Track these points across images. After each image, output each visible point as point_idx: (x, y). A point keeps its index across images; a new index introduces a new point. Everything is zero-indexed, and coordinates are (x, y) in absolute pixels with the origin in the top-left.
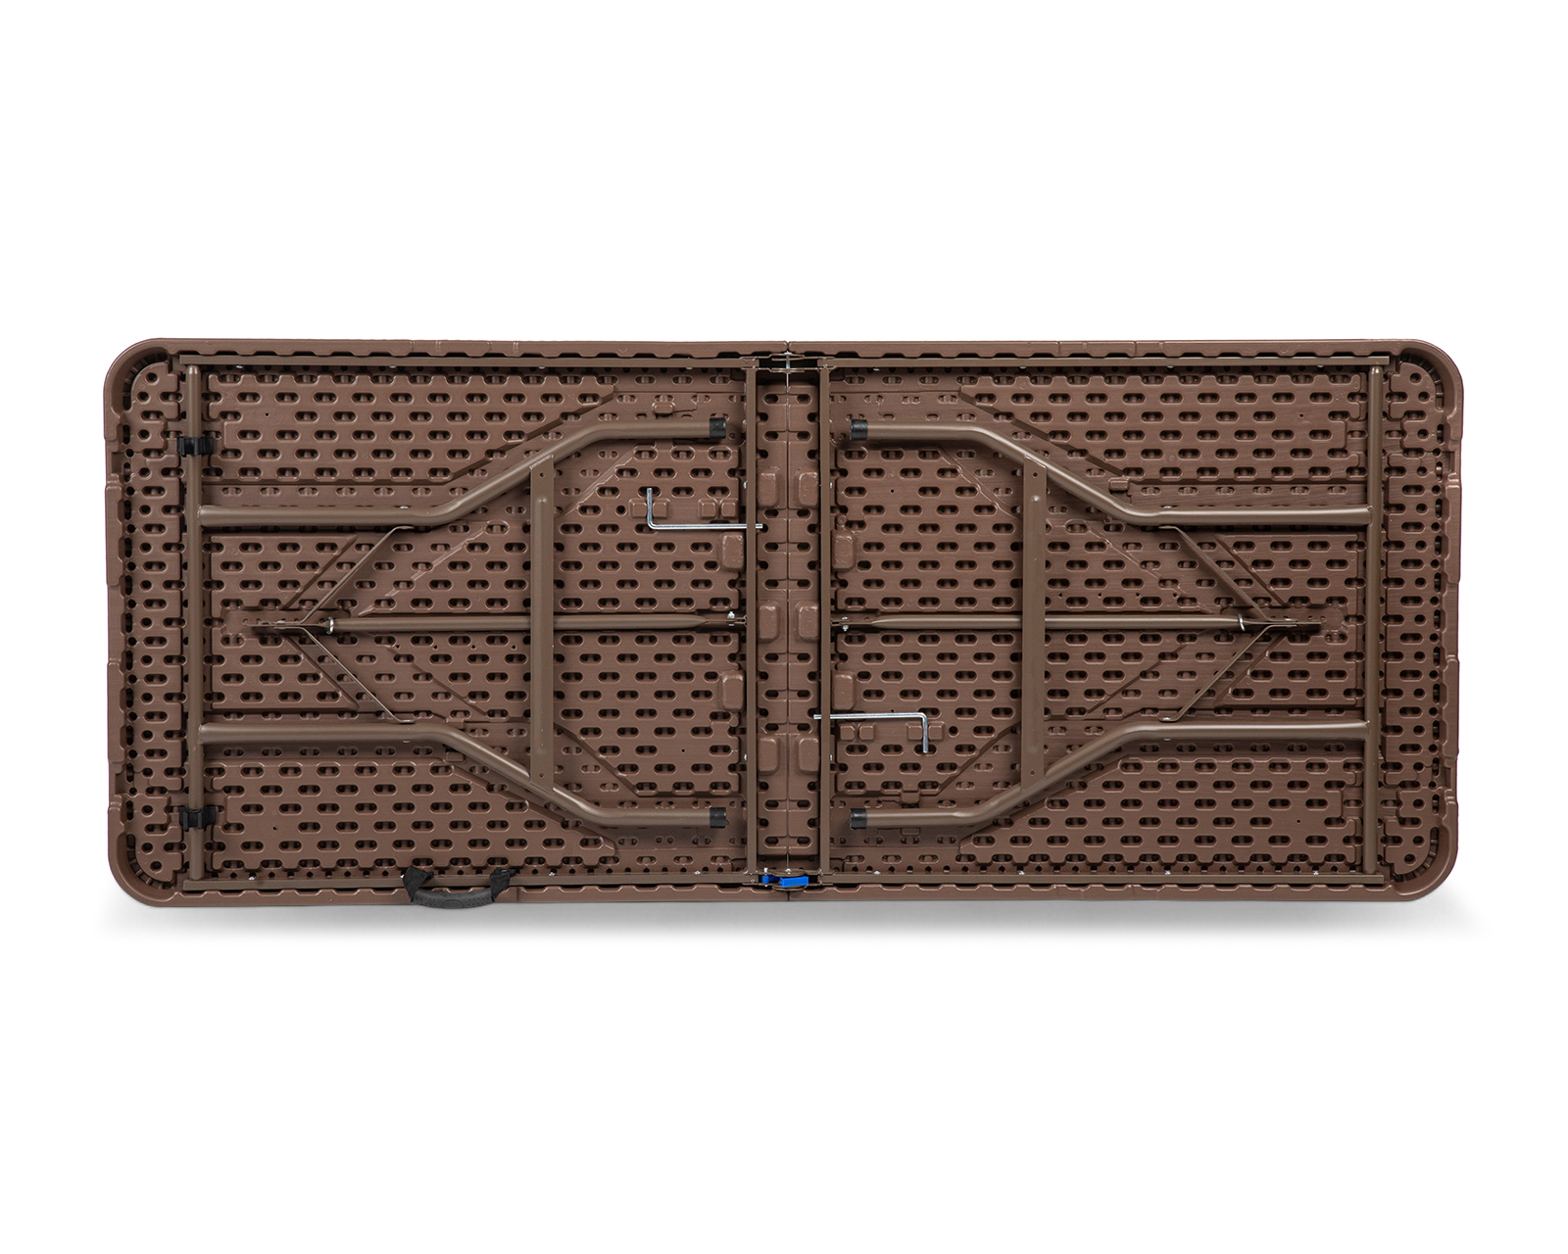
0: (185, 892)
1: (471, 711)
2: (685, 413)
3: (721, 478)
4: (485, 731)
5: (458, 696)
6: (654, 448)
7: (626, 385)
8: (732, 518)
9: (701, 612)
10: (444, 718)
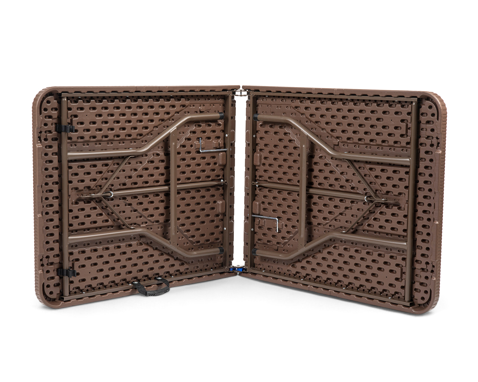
0: (65, 301)
1: (148, 222)
2: (208, 111)
3: (219, 133)
4: (151, 228)
5: (145, 217)
6: (201, 124)
7: (192, 101)
8: (222, 147)
9: (212, 180)
10: (140, 225)
